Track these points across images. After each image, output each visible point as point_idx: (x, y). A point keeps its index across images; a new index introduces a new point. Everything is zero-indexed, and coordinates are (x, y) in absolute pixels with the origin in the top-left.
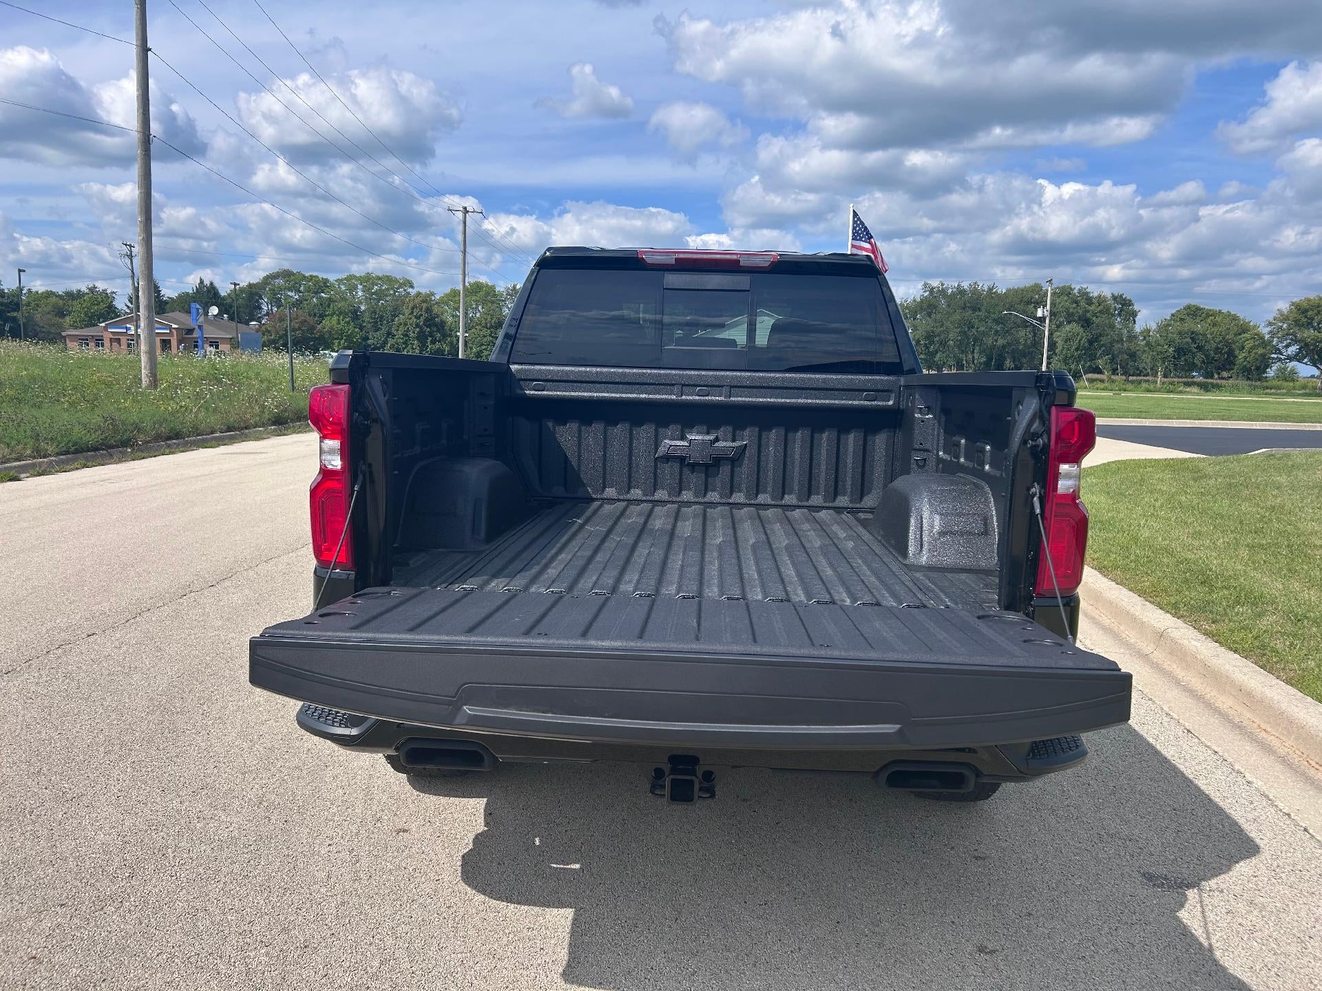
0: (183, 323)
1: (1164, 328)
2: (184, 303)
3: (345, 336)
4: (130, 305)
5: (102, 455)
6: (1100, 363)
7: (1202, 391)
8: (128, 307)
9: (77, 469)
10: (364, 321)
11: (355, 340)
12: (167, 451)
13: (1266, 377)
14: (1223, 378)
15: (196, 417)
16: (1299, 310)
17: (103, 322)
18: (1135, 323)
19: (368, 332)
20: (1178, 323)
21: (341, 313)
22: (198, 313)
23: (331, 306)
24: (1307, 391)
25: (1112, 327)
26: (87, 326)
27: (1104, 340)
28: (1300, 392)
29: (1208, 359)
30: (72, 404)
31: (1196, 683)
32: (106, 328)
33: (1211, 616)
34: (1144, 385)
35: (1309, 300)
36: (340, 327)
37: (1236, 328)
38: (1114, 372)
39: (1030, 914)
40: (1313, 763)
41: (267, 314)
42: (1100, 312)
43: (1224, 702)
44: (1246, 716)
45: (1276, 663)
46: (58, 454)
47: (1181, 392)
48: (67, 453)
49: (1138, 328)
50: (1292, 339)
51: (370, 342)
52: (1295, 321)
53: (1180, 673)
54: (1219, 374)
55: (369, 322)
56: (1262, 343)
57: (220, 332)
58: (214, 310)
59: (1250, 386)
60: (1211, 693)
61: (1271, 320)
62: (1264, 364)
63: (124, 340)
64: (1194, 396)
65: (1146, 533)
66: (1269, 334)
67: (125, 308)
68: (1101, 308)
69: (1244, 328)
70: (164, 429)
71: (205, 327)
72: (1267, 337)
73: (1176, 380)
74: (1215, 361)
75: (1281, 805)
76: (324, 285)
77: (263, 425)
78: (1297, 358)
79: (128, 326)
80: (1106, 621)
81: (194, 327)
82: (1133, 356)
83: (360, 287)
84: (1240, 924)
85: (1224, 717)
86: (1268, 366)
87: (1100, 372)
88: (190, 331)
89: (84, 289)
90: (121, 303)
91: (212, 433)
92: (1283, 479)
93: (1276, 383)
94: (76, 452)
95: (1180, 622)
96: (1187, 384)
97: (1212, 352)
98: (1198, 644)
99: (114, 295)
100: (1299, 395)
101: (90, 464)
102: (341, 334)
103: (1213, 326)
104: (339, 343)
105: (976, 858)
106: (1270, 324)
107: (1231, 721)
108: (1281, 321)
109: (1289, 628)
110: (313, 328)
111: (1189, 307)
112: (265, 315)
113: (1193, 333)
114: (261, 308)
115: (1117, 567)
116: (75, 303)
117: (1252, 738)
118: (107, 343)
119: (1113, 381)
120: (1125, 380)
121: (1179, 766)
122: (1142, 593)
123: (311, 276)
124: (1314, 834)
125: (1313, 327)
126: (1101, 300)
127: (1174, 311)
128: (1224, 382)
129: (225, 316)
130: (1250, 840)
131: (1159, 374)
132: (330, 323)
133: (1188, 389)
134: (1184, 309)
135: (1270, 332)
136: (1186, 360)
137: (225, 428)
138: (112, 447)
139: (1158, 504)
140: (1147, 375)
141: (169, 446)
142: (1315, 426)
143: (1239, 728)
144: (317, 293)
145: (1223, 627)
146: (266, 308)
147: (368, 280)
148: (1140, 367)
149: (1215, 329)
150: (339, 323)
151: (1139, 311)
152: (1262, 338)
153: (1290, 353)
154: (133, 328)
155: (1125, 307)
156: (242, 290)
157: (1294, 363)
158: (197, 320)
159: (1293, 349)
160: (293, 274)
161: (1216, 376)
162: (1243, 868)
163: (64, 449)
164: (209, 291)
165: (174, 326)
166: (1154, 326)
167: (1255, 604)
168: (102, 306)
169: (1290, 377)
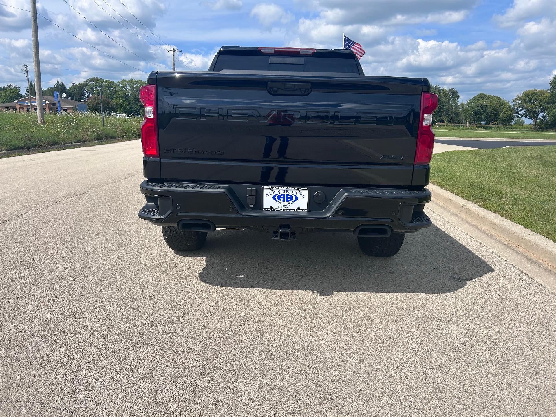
0: (51, 101)
1: (470, 103)
2: (51, 92)
3: (123, 107)
4: (27, 93)
5: (25, 151)
6: (443, 118)
7: (485, 130)
8: (26, 94)
9: (15, 156)
10: (130, 100)
11: (127, 109)
12: (53, 150)
13: (511, 124)
14: (493, 124)
15: (64, 136)
16: (526, 95)
17: (16, 100)
18: (458, 101)
19: (133, 105)
20: (476, 101)
21: (120, 97)
22: (58, 96)
23: (116, 94)
24: (528, 129)
25: (449, 102)
26: (8, 102)
27: (445, 108)
28: (525, 130)
29: (488, 116)
30: (10, 130)
31: (475, 222)
32: (17, 103)
33: (482, 200)
34: (461, 127)
35: (530, 91)
36: (120, 103)
37: (499, 103)
38: (449, 122)
39: (410, 288)
40: (517, 246)
41: (88, 97)
42: (444, 96)
43: (485, 228)
44: (493, 232)
45: (505, 214)
46: (6, 150)
47: (476, 130)
48: (11, 150)
49: (460, 103)
50: (522, 108)
51: (133, 109)
52: (524, 100)
53: (469, 220)
54: (492, 123)
55: (132, 101)
56: (510, 109)
57: (67, 105)
58: (64, 95)
59: (505, 127)
60: (480, 226)
61: (514, 99)
62: (510, 119)
63: (25, 108)
64: (482, 131)
65: (459, 174)
66: (513, 105)
67: (25, 94)
68: (445, 94)
69: (503, 103)
70: (51, 141)
71: (61, 102)
72: (512, 107)
73: (474, 125)
74: (491, 117)
75: (504, 258)
76: (112, 84)
77: (93, 140)
78: (524, 115)
79: (27, 102)
80: (442, 204)
81: (56, 102)
82: (457, 115)
83: (128, 85)
84: (486, 290)
85: (485, 233)
86: (512, 119)
87: (443, 122)
88: (54, 104)
89: (6, 86)
90: (23, 92)
91: (71, 143)
92: (514, 155)
93: (514, 126)
94: (14, 149)
95: (470, 202)
96: (479, 127)
97: (489, 114)
98: (476, 209)
99: (19, 89)
100: (524, 131)
101: (20, 154)
102: (121, 105)
103: (490, 102)
104: (120, 110)
105: (391, 273)
106: (514, 101)
107: (487, 234)
108: (518, 100)
109: (512, 202)
110: (108, 103)
111: (480, 94)
112: (86, 98)
113: (482, 105)
114: (85, 94)
115: (446, 185)
116: (3, 92)
117: (495, 239)
118: (18, 109)
119: (448, 126)
120: (453, 125)
121: (467, 247)
122: (456, 193)
123: (107, 80)
124: (515, 266)
125: (531, 102)
126: (444, 91)
127: (474, 96)
128: (494, 126)
129: (69, 97)
130: (491, 267)
131: (468, 122)
132: (116, 101)
133: (479, 129)
134: (479, 95)
135: (514, 105)
136: (479, 117)
137: (76, 141)
138: (29, 148)
139: (464, 164)
140: (463, 123)
141: (53, 148)
142: (530, 140)
143: (490, 236)
144: (109, 88)
145: (487, 203)
146: (87, 95)
147: (132, 82)
148: (460, 120)
149: (491, 104)
150: (120, 101)
151: (460, 96)
152: (510, 107)
153: (521, 113)
154: (29, 103)
155: (454, 94)
156: (76, 86)
157: (523, 118)
158: (57, 99)
159: (523, 112)
160: (98, 79)
161: (491, 123)
162: (488, 275)
163: (9, 148)
164: (61, 87)
165: (47, 102)
166: (466, 103)
167: (499, 195)
168: (15, 93)
169: (520, 124)
